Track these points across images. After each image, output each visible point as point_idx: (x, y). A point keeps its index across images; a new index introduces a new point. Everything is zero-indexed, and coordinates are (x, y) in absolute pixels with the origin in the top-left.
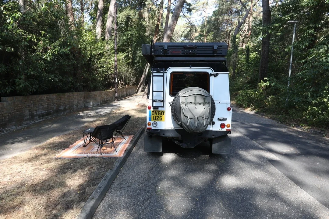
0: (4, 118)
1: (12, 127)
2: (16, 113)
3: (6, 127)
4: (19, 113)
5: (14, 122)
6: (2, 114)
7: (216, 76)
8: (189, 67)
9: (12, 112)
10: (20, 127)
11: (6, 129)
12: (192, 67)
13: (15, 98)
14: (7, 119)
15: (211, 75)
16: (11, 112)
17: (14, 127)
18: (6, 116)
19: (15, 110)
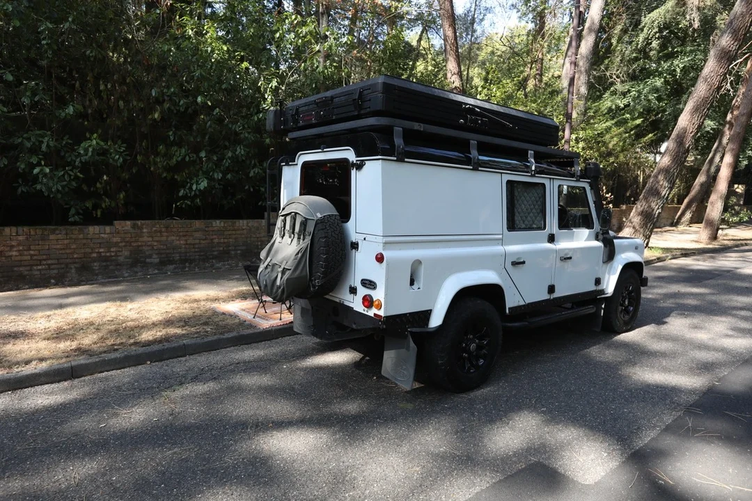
7: (359, 166)
8: (320, 150)
12: (325, 150)
15: (353, 165)
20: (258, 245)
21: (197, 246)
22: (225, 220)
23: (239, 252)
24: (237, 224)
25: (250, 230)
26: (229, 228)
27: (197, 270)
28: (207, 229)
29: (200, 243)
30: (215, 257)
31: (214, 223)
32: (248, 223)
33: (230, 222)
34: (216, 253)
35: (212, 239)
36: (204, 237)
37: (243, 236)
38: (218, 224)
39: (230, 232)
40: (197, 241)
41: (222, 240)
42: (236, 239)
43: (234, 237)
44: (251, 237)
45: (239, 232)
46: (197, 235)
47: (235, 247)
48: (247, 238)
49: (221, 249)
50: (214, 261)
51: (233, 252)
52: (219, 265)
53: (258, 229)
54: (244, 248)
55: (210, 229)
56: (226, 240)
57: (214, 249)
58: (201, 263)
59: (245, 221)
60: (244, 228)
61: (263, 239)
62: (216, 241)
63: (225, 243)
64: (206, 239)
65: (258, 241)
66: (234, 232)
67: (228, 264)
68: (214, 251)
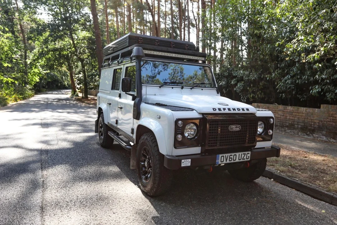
0: (313, 123)
1: (322, 137)
2: (330, 123)
3: (314, 134)
4: (334, 124)
5: (324, 132)
6: (312, 120)
9: (324, 121)
10: (332, 140)
11: (314, 135)
13: (330, 106)
14: (317, 126)
16: (322, 120)
17: (324, 137)
18: (315, 122)
19: (329, 120)
20: (311, 124)
21: (279, 119)
22: (293, 107)
23: (300, 126)
24: (300, 110)
25: (307, 114)
26: (295, 111)
27: (278, 131)
28: (284, 110)
29: (280, 117)
30: (287, 127)
31: (288, 108)
32: (306, 110)
33: (296, 108)
34: (287, 124)
35: (286, 116)
36: (283, 115)
37: (303, 117)
38: (290, 108)
39: (296, 114)
40: (279, 116)
41: (291, 118)
42: (298, 118)
43: (297, 117)
44: (307, 119)
45: (300, 114)
46: (280, 113)
47: (298, 122)
48: (305, 119)
49: (290, 122)
50: (286, 128)
51: (296, 126)
52: (289, 131)
53: (312, 114)
54: (303, 124)
55: (286, 110)
56: (293, 118)
57: (287, 122)
58: (280, 128)
59: (305, 109)
60: (304, 112)
61: (315, 121)
62: (288, 117)
63: (292, 119)
64: (283, 116)
65: (312, 122)
66: (298, 114)
67: (293, 132)
68: (287, 123)
